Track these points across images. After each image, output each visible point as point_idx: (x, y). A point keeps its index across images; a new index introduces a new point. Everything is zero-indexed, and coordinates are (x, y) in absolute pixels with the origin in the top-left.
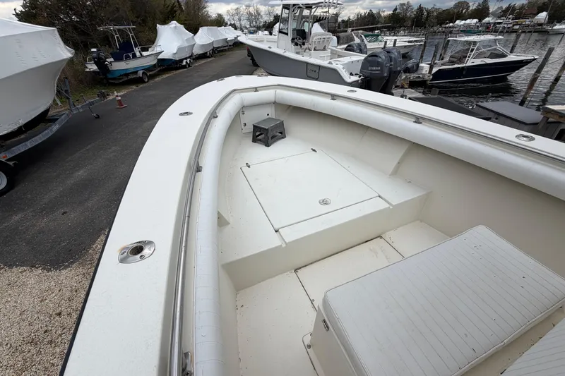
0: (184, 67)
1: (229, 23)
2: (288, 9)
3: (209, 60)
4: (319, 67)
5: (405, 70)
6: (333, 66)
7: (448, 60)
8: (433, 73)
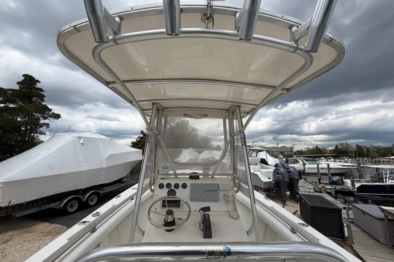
5: (332, 183)
6: (256, 173)
7: (370, 179)
8: (356, 187)
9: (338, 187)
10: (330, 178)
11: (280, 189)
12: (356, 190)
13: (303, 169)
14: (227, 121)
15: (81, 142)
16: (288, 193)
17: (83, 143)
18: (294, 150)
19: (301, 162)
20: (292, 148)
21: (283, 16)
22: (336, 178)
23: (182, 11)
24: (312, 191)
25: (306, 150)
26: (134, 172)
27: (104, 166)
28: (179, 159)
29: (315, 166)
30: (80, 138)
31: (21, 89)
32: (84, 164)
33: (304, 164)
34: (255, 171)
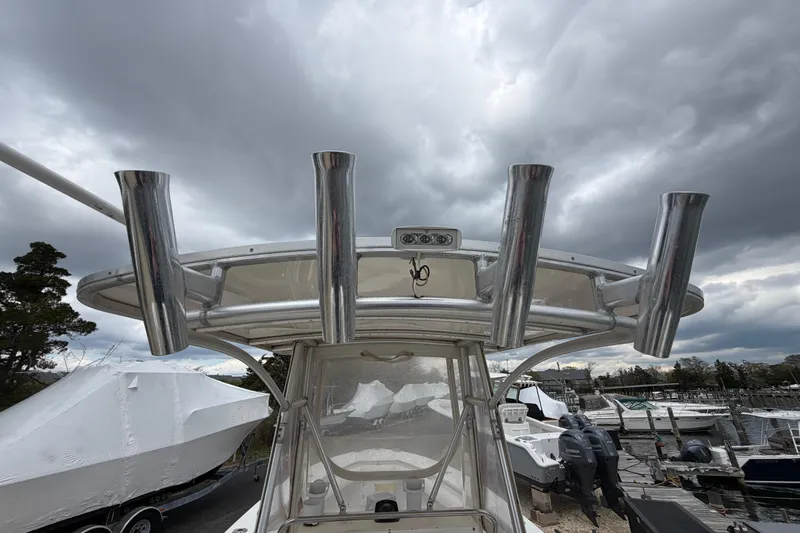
0: (374, 427)
3: (406, 420)
5: (688, 457)
6: (521, 443)
7: (768, 445)
8: (741, 466)
9: (704, 468)
10: (679, 442)
11: (580, 484)
12: (742, 473)
13: (619, 421)
14: (455, 361)
15: (131, 386)
16: (599, 492)
17: (135, 388)
18: (592, 375)
19: (612, 405)
20: (587, 372)
21: (573, 259)
22: (693, 444)
23: (360, 256)
24: (649, 482)
25: (618, 374)
26: (246, 448)
27: (179, 441)
28: (351, 408)
29: (643, 414)
30: (130, 376)
31: (20, 272)
32: (131, 439)
33: (620, 411)
34: (517, 440)
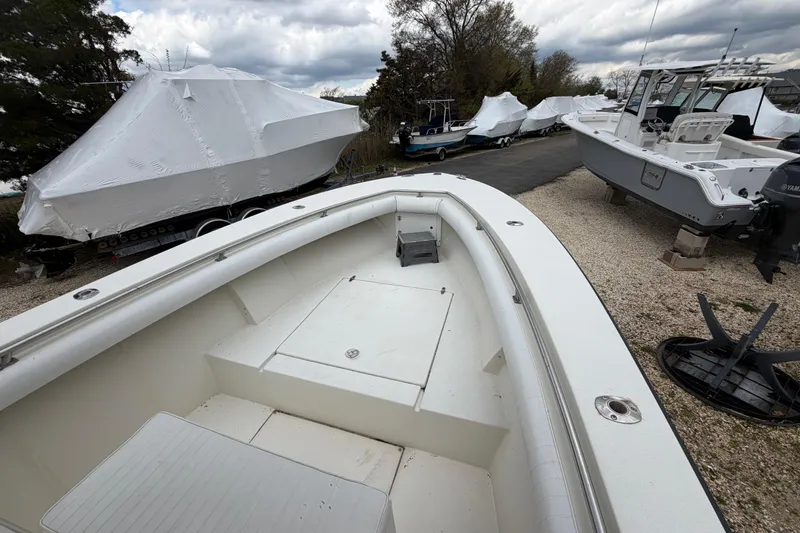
0: (499, 146)
1: (606, 89)
2: (649, 77)
3: (539, 139)
4: (666, 170)
15: (185, 96)
17: (191, 98)
26: (349, 163)
28: (472, 124)
30: (179, 83)
32: (210, 151)
34: (688, 167)
